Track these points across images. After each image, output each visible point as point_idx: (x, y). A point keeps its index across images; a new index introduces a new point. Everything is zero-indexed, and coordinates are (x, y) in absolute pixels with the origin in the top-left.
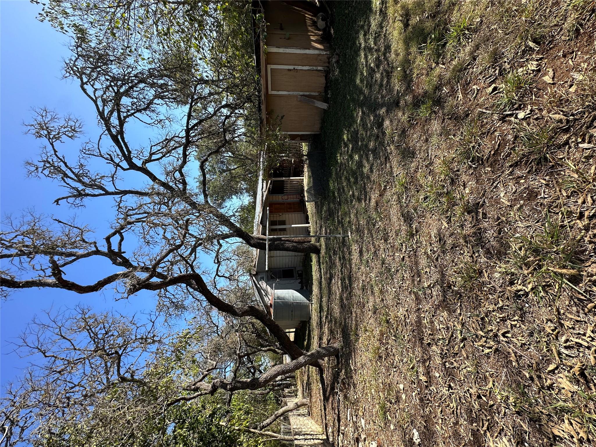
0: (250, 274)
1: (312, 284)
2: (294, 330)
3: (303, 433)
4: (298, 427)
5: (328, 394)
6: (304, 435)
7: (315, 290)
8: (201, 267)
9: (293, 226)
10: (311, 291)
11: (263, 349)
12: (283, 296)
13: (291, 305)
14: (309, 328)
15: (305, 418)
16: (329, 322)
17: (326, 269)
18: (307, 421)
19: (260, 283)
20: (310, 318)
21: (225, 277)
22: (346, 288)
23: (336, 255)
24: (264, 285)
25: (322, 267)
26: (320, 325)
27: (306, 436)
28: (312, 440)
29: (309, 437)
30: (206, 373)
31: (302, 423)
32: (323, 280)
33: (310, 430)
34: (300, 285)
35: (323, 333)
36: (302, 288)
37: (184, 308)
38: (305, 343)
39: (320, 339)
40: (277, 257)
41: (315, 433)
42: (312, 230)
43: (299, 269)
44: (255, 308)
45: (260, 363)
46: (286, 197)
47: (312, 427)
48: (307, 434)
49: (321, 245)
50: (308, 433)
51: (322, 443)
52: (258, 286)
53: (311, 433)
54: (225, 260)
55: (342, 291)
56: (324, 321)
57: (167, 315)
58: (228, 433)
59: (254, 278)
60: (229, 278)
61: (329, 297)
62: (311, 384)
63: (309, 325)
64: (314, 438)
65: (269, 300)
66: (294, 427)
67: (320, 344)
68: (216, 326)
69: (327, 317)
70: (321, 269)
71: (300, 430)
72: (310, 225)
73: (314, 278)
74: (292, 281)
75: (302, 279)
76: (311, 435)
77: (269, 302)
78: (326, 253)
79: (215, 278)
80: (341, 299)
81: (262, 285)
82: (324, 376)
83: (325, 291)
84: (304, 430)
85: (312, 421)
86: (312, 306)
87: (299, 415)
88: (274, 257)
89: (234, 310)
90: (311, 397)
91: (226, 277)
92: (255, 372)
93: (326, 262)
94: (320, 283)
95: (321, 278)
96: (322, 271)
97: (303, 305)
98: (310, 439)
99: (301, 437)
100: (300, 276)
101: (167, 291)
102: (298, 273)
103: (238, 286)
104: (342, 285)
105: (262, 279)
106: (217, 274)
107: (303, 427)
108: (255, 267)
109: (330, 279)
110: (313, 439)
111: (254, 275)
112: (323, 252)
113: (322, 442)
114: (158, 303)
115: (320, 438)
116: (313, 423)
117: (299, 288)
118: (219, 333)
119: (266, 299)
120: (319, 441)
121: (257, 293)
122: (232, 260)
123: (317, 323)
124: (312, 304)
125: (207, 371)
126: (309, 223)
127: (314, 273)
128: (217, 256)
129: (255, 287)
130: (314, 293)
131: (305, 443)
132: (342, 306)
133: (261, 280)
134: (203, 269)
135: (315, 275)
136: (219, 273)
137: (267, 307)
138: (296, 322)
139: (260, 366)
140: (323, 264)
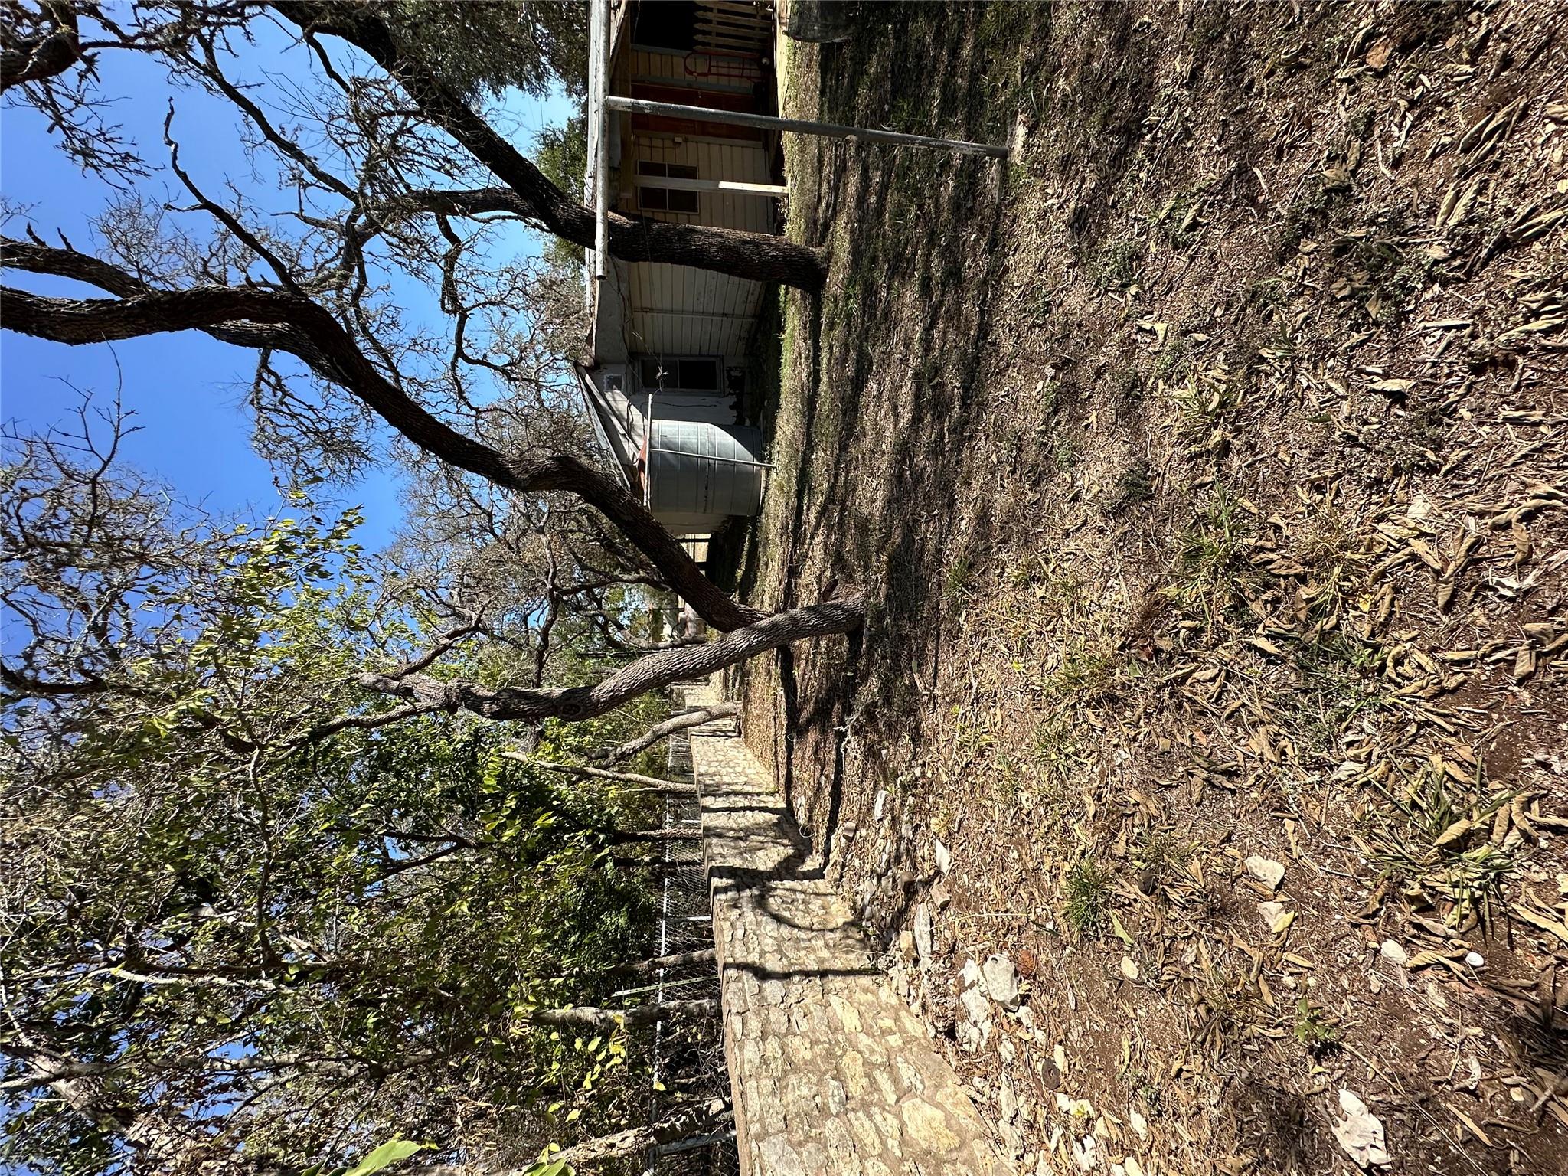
0: (576, 364)
1: (778, 406)
2: (708, 536)
3: (725, 789)
4: (711, 770)
5: (803, 718)
6: (728, 794)
7: (787, 425)
8: (401, 320)
9: (724, 185)
10: (770, 432)
11: (626, 577)
12: (679, 439)
13: (703, 468)
14: (754, 536)
15: (728, 742)
16: (830, 527)
17: (846, 345)
18: (732, 753)
19: (608, 395)
20: (760, 510)
21: (489, 365)
22: (941, 408)
23: (905, 276)
24: (619, 401)
25: (823, 342)
26: (794, 531)
27: (732, 798)
28: (749, 813)
29: (741, 802)
30: (446, 641)
31: (721, 758)
32: (823, 387)
33: (743, 779)
34: (735, 413)
35: (804, 557)
36: (740, 421)
37: (356, 451)
38: (740, 573)
39: (793, 572)
40: (662, 311)
41: (757, 790)
42: (792, 208)
43: (733, 365)
44: (580, 466)
45: (621, 604)
46: (701, 66)
47: (748, 771)
48: (736, 793)
49: (829, 256)
50: (738, 788)
51: (775, 824)
52: (602, 402)
53: (748, 789)
54: (484, 304)
55: (917, 419)
56: (813, 522)
57: (298, 471)
58: (525, 781)
59: (588, 378)
60: (504, 372)
61: (844, 448)
62: (749, 673)
63: (755, 529)
64: (754, 804)
65: (637, 450)
66: (702, 769)
67: (788, 585)
68: (485, 511)
69: (823, 512)
70: (817, 349)
71: (717, 778)
72: (787, 189)
73: (787, 384)
74: (710, 400)
75: (740, 396)
76: (746, 794)
77: (638, 456)
78: (851, 281)
79: (454, 365)
80: (904, 451)
81: (613, 404)
82: (797, 673)
83: (828, 429)
84: (726, 779)
85: (748, 751)
86: (768, 474)
87: (713, 734)
88: (651, 310)
89: (501, 465)
90: (747, 701)
91: (496, 368)
92: (606, 623)
93: (849, 316)
94: (810, 401)
95: (816, 381)
96: (824, 355)
97: (740, 473)
98: (744, 809)
99: (720, 803)
100: (736, 384)
101: (285, 394)
102: (729, 376)
103: (539, 400)
104: (918, 396)
105: (615, 383)
106: (459, 353)
107: (724, 771)
108: (589, 340)
109: (858, 383)
110: (751, 809)
111: (589, 370)
112: (836, 280)
113: (774, 818)
114: (256, 428)
115: (770, 805)
116: (750, 756)
117: (732, 421)
118: (497, 531)
119: (627, 445)
120: (768, 816)
121: (599, 428)
122: (506, 309)
123: (785, 527)
124: (768, 470)
125: (449, 637)
126: (783, 183)
127: (786, 372)
128: (449, 285)
129: (592, 411)
130: (779, 435)
131: (731, 823)
132: (899, 477)
133: (611, 388)
134: (412, 332)
135: (791, 375)
136: (467, 351)
137: (632, 471)
138: (716, 518)
139: (620, 610)
140: (832, 326)
